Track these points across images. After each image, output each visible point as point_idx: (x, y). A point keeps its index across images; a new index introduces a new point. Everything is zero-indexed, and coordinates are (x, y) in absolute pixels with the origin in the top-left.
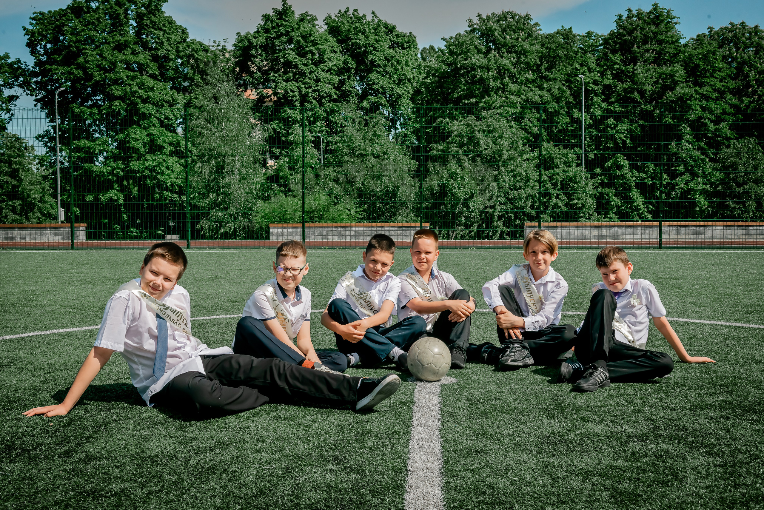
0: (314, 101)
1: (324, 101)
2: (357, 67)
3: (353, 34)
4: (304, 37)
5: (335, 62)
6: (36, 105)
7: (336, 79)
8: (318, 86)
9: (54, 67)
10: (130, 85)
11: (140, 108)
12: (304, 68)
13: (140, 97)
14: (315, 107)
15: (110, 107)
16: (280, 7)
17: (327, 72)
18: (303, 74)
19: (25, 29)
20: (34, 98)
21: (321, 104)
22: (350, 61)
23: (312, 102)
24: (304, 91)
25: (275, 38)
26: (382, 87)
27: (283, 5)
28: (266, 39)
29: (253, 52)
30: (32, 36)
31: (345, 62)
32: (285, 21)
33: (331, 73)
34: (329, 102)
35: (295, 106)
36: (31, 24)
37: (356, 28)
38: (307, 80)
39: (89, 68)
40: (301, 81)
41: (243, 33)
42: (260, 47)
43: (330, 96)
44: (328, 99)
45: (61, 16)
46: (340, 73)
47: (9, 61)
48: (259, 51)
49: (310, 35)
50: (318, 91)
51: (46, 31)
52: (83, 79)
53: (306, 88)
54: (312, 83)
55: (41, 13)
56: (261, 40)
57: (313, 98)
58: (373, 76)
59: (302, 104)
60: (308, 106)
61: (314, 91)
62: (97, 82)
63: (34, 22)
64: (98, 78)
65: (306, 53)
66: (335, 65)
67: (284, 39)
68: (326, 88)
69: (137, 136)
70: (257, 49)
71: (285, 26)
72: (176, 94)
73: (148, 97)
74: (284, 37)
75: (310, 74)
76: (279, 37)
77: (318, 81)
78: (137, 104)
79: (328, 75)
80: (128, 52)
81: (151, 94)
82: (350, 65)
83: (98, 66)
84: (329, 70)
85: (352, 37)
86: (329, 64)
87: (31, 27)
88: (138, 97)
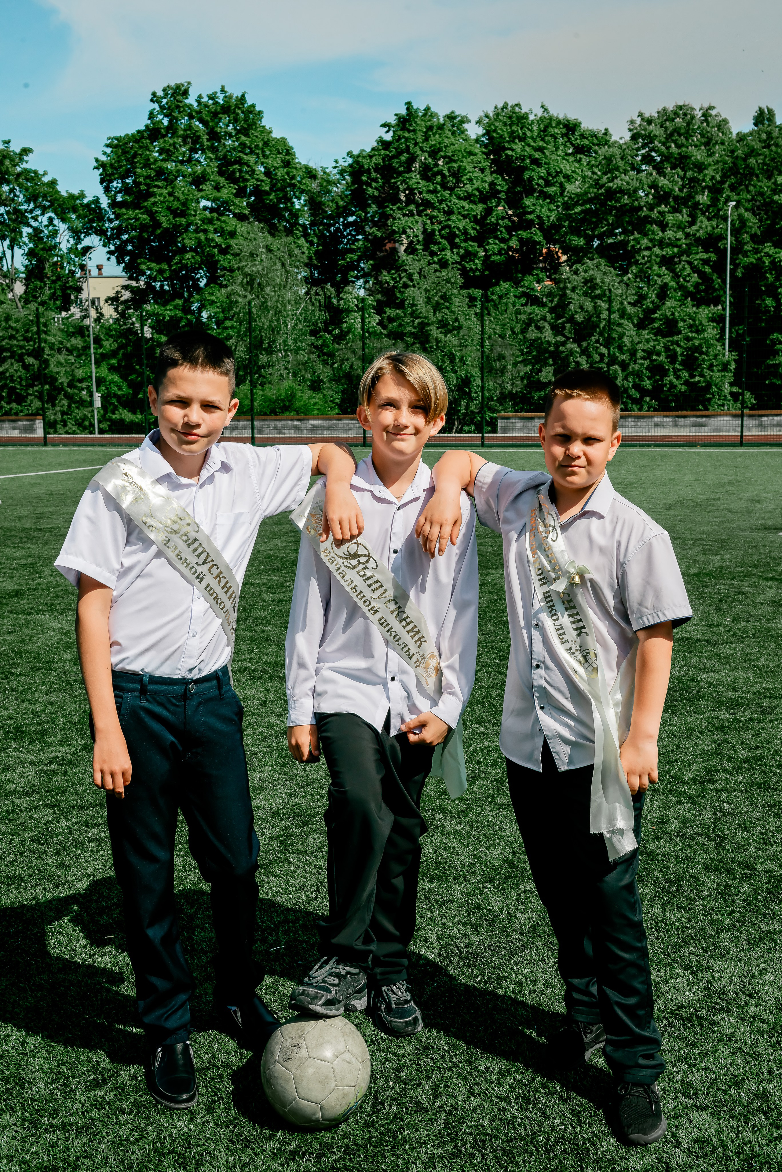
0: (444, 242)
1: (457, 240)
2: (508, 189)
3: (508, 142)
4: (434, 153)
5: (477, 184)
6: (108, 259)
7: (479, 209)
8: (449, 220)
9: (124, 210)
10: (205, 231)
11: (218, 261)
12: (429, 197)
13: (217, 246)
14: (444, 249)
15: (181, 261)
16: (404, 112)
17: (465, 199)
18: (427, 204)
19: (97, 160)
20: (107, 249)
21: (453, 246)
22: (499, 181)
23: (440, 243)
24: (429, 228)
25: (394, 157)
26: (539, 217)
27: (408, 109)
28: (383, 159)
29: (364, 178)
30: (104, 170)
31: (492, 184)
32: (409, 131)
33: (471, 202)
34: (465, 241)
35: (417, 250)
36: (105, 153)
37: (513, 132)
38: (435, 213)
39: (156, 212)
40: (426, 215)
41: (356, 152)
42: (376, 170)
43: (465, 232)
44: (463, 237)
45: (137, 141)
46: (484, 198)
47: (85, 201)
48: (373, 175)
49: (440, 150)
50: (449, 227)
51: (119, 162)
52: (151, 226)
53: (432, 223)
54: (442, 217)
55: (117, 139)
56: (377, 160)
57: (442, 237)
58: (528, 202)
59: (426, 248)
60: (434, 248)
61: (443, 228)
62: (167, 229)
63: (109, 150)
64: (165, 225)
65: (435, 174)
66: (478, 189)
67: (404, 157)
68: (460, 224)
69: (213, 298)
70: (370, 173)
71: (407, 139)
72: (270, 238)
73: (229, 246)
74: (405, 155)
75: (441, 202)
76: (400, 153)
77: (449, 212)
78: (213, 256)
79: (465, 204)
80: (207, 187)
81: (232, 242)
82: (499, 188)
83: (169, 208)
84: (468, 197)
85: (506, 145)
86: (469, 188)
87: (103, 158)
88: (214, 247)
